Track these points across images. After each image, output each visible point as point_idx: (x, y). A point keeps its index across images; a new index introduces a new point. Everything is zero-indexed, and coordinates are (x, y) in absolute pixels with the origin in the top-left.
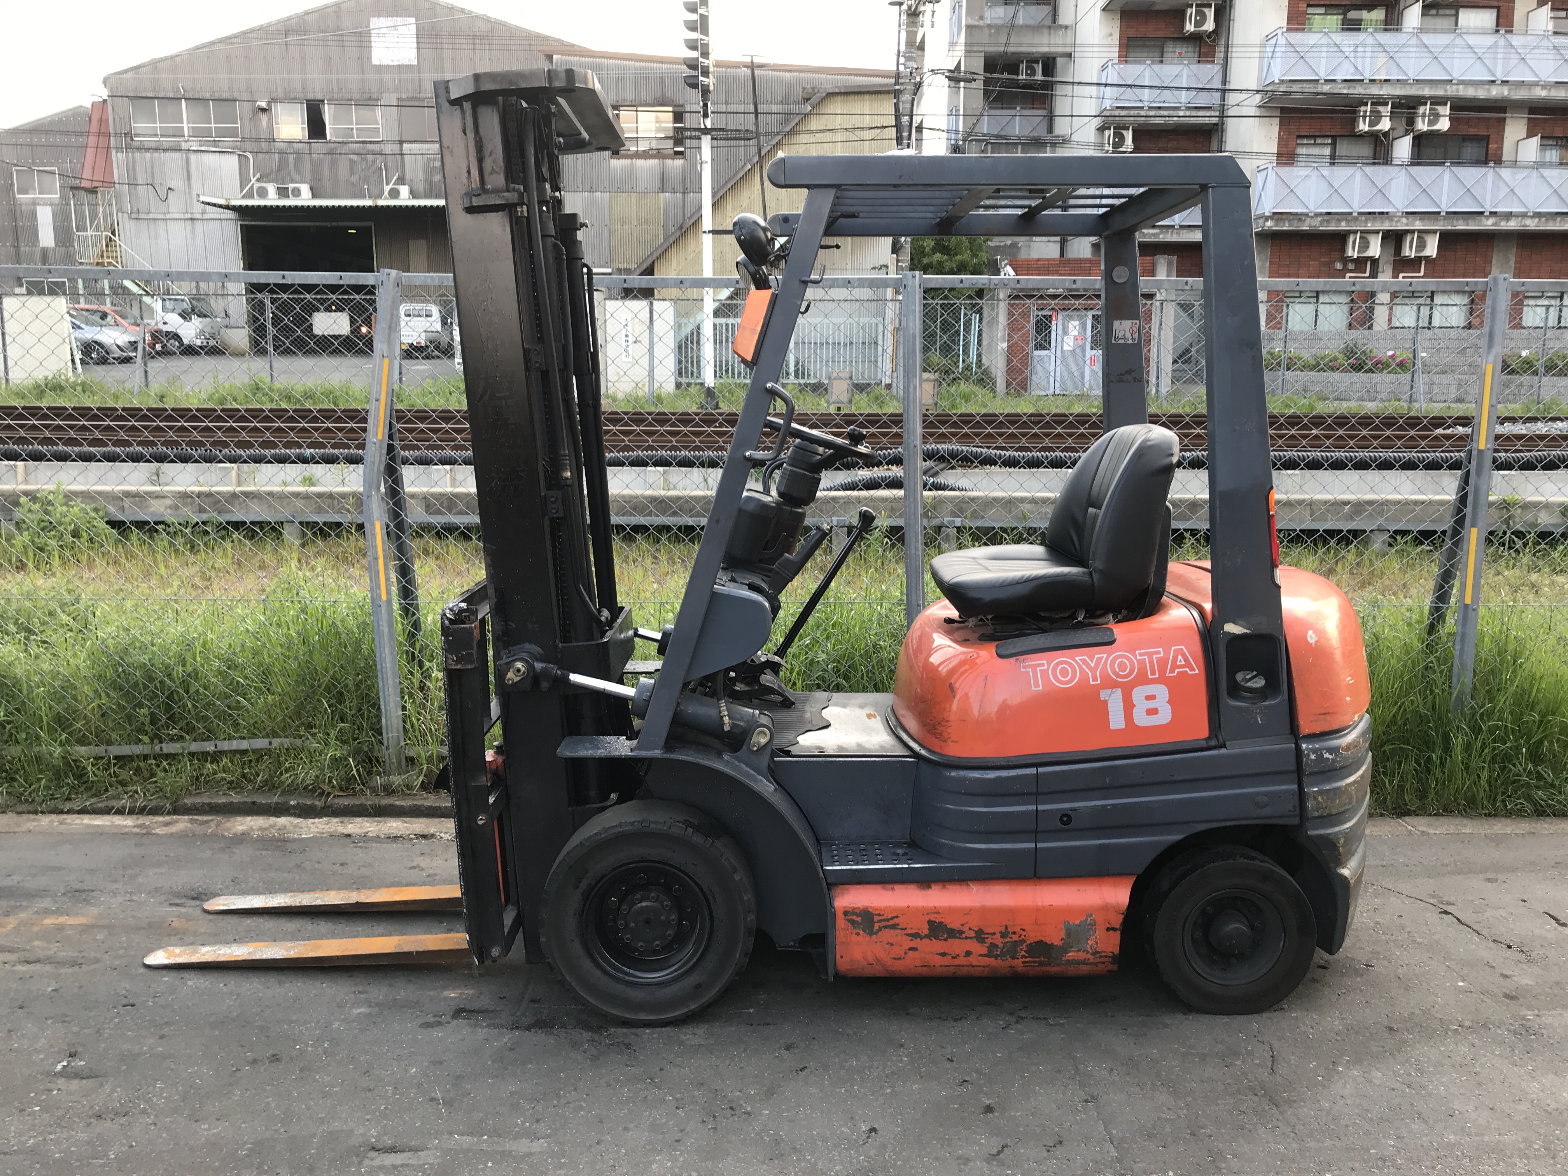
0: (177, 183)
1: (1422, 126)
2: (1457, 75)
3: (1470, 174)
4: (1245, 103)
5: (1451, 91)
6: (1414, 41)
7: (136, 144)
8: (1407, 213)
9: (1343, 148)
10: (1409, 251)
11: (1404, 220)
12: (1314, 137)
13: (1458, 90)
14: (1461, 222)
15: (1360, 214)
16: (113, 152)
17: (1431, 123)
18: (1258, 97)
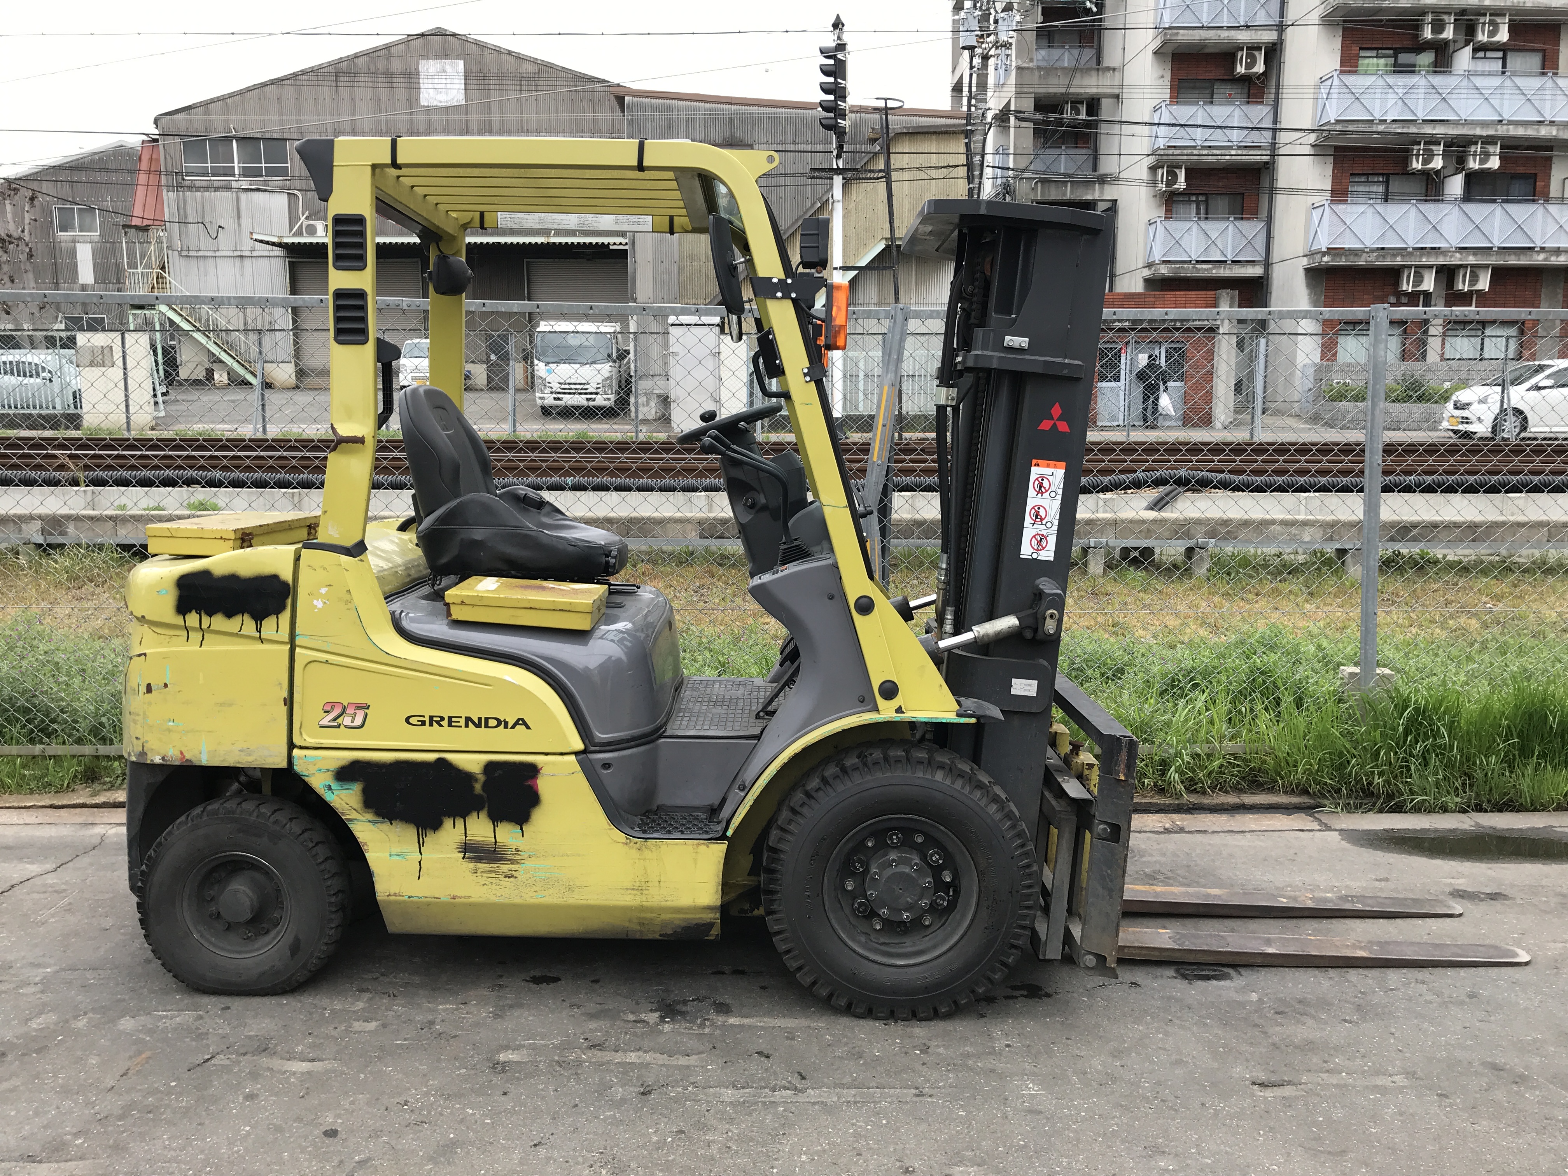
0: (227, 221)
1: (1474, 164)
2: (1506, 116)
3: (1521, 211)
4: (1299, 142)
5: (1502, 131)
6: (1465, 82)
7: (187, 183)
8: (1461, 248)
9: (1395, 186)
10: (1463, 286)
11: (1458, 255)
12: (1368, 175)
13: (1508, 130)
14: (1513, 257)
15: (1414, 249)
16: (164, 192)
17: (1482, 162)
18: (1312, 138)
